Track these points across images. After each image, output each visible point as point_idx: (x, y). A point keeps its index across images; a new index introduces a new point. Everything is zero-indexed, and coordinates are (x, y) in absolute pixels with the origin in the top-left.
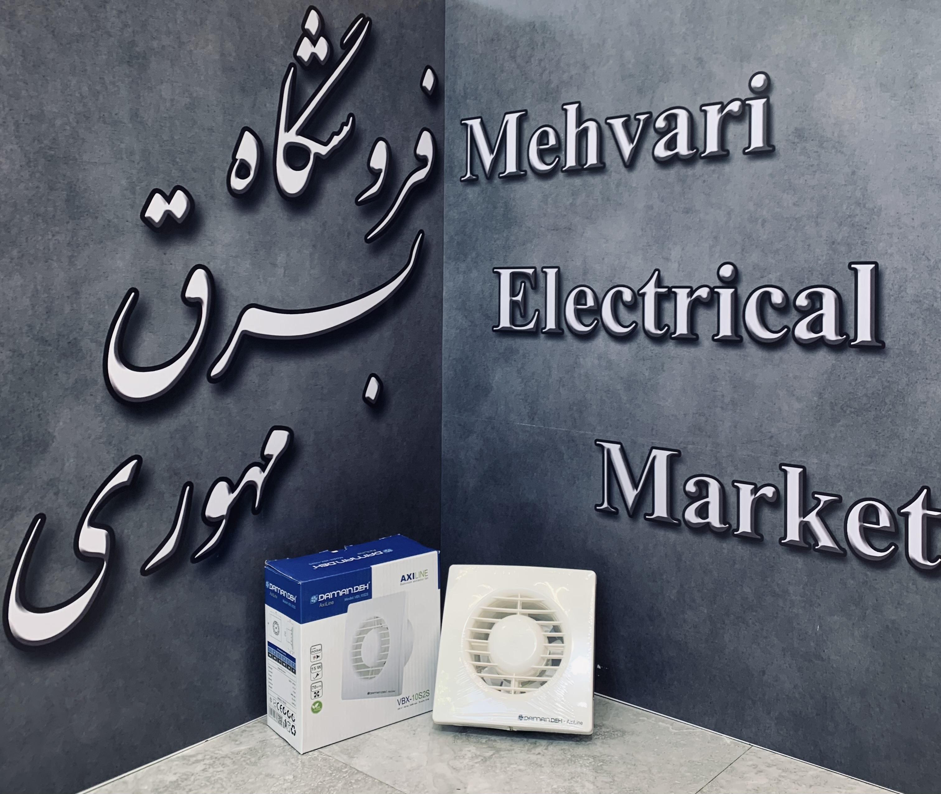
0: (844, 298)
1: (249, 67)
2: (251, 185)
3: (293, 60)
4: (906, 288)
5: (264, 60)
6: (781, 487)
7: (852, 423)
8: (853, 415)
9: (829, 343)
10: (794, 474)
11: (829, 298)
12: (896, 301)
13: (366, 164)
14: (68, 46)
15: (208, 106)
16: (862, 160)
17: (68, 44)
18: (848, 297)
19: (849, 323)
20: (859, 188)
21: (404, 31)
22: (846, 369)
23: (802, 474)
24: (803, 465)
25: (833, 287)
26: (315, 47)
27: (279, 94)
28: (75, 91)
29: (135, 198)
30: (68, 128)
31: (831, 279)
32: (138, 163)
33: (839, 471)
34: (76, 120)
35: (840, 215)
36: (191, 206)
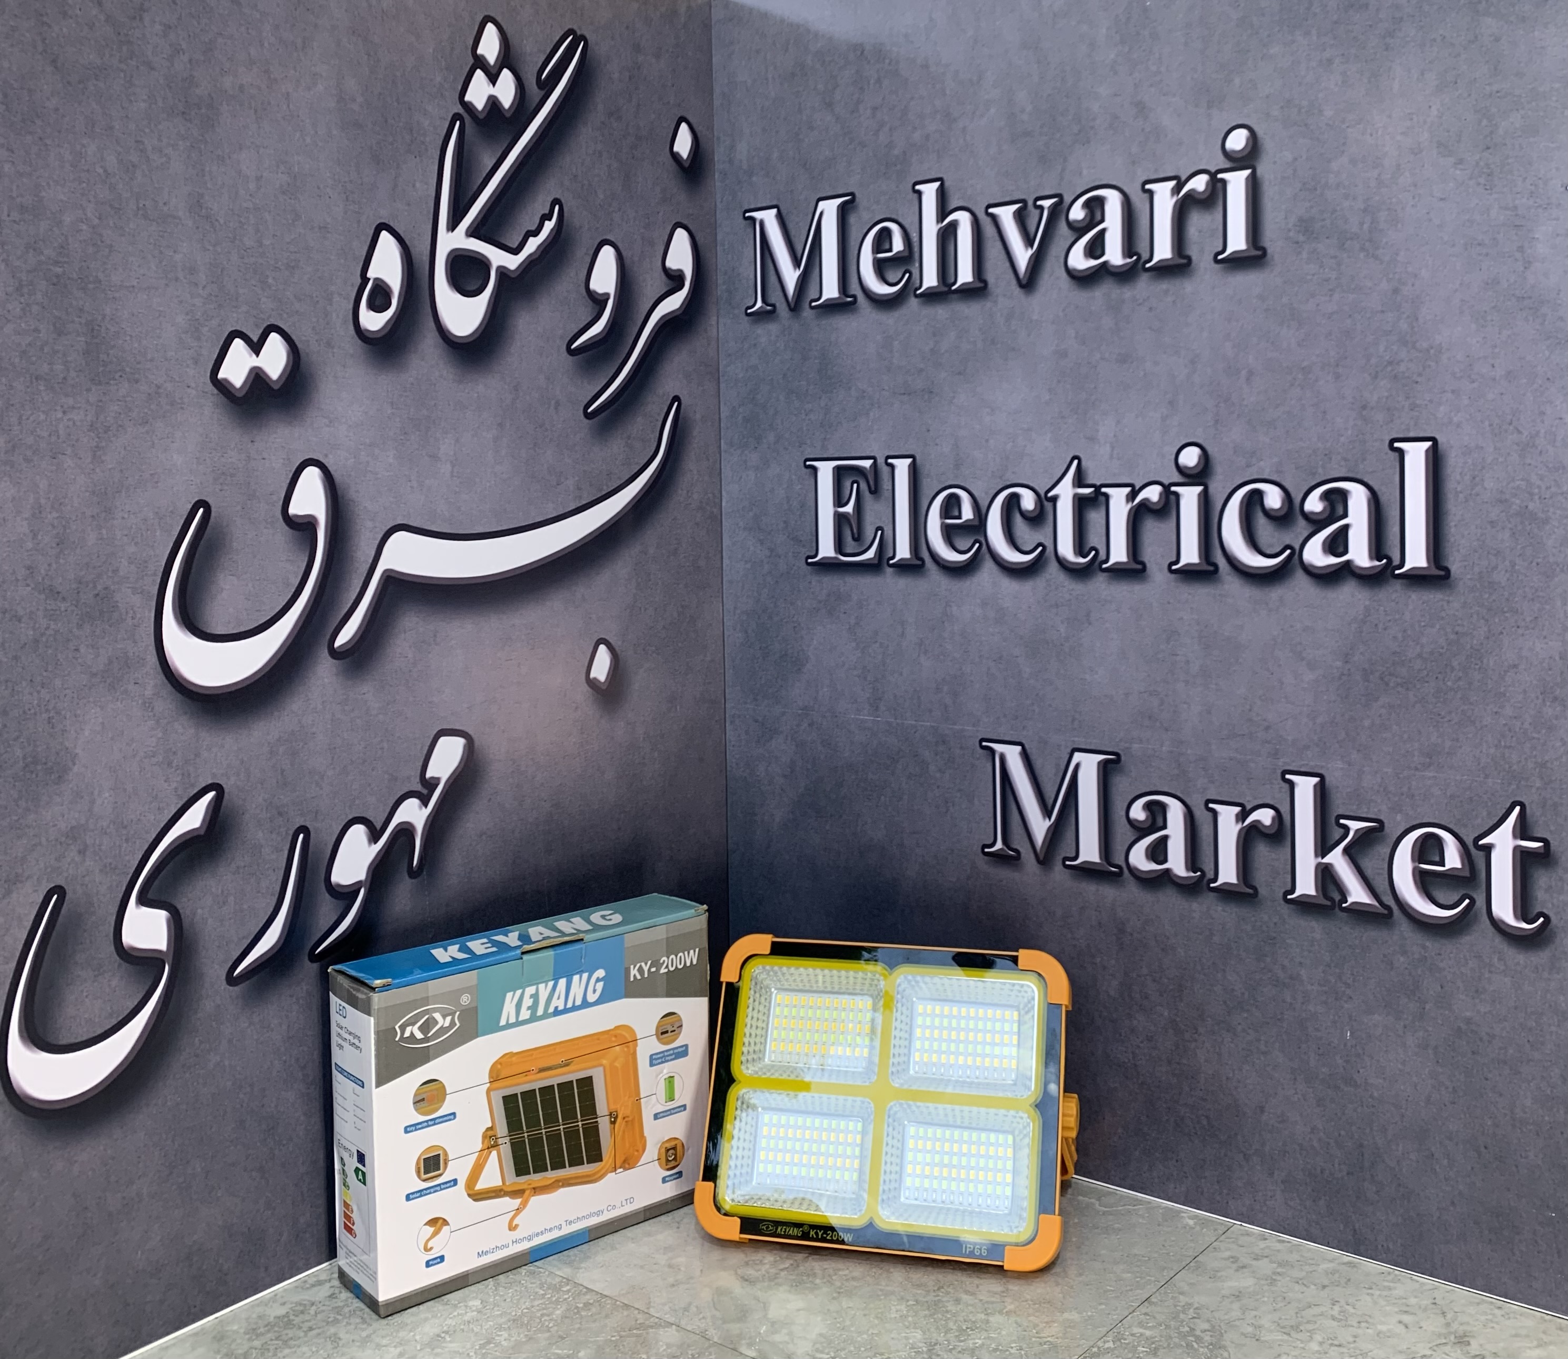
0: (1383, 499)
1: (386, 121)
2: (393, 322)
3: (459, 109)
4: (1483, 480)
5: (410, 109)
6: (1285, 810)
7: (1399, 702)
8: (1400, 689)
9: (1358, 571)
10: (1305, 787)
11: (1358, 498)
12: (1467, 501)
13: (583, 285)
14: (81, 86)
15: (319, 188)
16: (1410, 269)
17: (80, 82)
18: (1389, 497)
19: (1391, 538)
20: (1405, 316)
21: (641, 58)
22: (1386, 615)
23: (1318, 788)
24: (1320, 772)
25: (1365, 480)
26: (494, 85)
27: (436, 167)
28: (94, 164)
29: (201, 347)
30: (85, 227)
31: (1361, 466)
32: (204, 287)
33: (1379, 780)
34: (97, 215)
35: (1374, 361)
36: (294, 358)
